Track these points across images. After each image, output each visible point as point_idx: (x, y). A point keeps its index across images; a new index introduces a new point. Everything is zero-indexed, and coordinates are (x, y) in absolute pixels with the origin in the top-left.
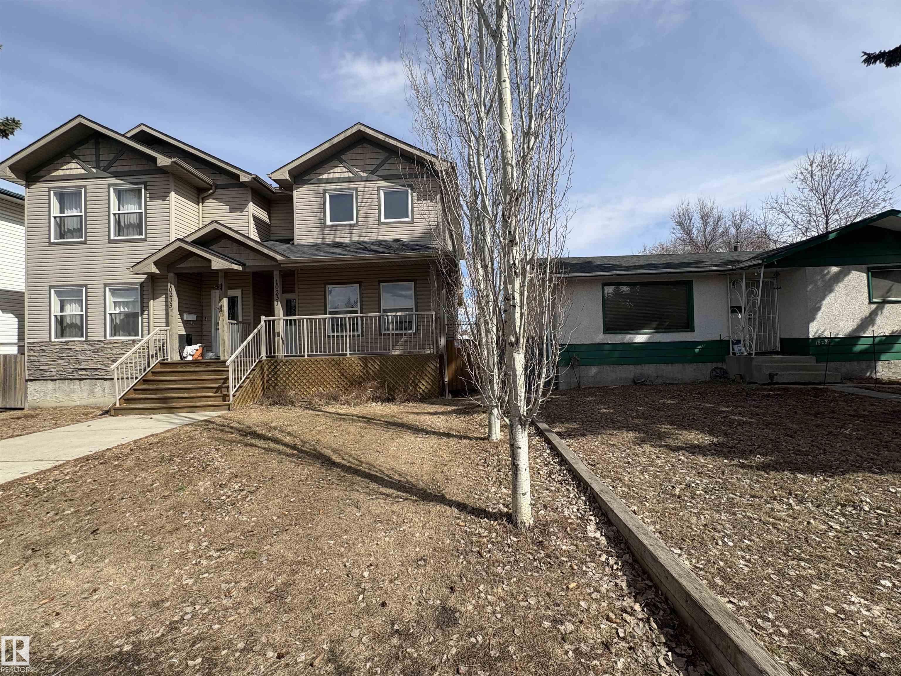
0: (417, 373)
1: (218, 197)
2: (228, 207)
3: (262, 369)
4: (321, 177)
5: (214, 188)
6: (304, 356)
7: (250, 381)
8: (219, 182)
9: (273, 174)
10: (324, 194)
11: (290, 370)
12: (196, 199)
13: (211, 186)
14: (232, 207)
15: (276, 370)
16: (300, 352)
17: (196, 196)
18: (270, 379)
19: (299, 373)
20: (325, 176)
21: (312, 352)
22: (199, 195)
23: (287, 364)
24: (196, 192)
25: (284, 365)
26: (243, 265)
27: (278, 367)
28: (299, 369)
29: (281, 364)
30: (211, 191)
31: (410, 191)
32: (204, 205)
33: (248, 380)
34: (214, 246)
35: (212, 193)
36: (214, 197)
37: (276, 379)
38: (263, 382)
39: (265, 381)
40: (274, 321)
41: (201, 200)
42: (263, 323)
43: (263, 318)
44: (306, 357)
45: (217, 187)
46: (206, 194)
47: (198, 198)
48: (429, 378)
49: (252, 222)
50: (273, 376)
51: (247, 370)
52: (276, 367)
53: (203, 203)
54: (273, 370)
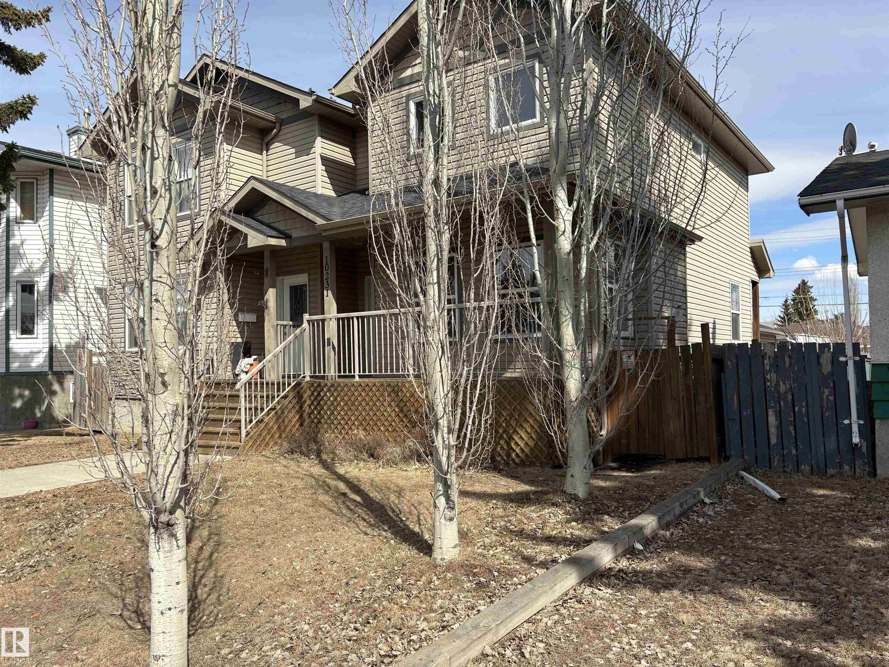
0: (511, 416)
1: (283, 138)
2: (293, 150)
3: (299, 396)
4: (403, 75)
5: (278, 125)
6: (354, 377)
7: (276, 413)
8: (284, 116)
9: (337, 88)
10: (407, 103)
11: (336, 399)
12: (259, 146)
13: (275, 123)
14: (300, 149)
15: (319, 399)
16: (350, 371)
17: (260, 141)
18: (312, 412)
19: (346, 404)
20: (408, 72)
21: (364, 371)
22: (262, 140)
23: (332, 389)
24: (257, 135)
25: (329, 390)
26: (287, 236)
27: (322, 394)
28: (346, 398)
29: (325, 389)
30: (275, 130)
31: (537, 65)
32: (270, 152)
33: (273, 413)
34: (259, 214)
35: (277, 134)
36: (278, 139)
37: (319, 413)
38: (301, 416)
39: (305, 415)
40: (323, 321)
41: (264, 147)
42: (305, 325)
43: (306, 317)
44: (357, 379)
45: (282, 123)
46: (269, 138)
47: (262, 144)
48: (533, 427)
49: (320, 168)
50: (316, 408)
51: (273, 397)
52: (319, 394)
53: (267, 151)
54: (316, 399)
